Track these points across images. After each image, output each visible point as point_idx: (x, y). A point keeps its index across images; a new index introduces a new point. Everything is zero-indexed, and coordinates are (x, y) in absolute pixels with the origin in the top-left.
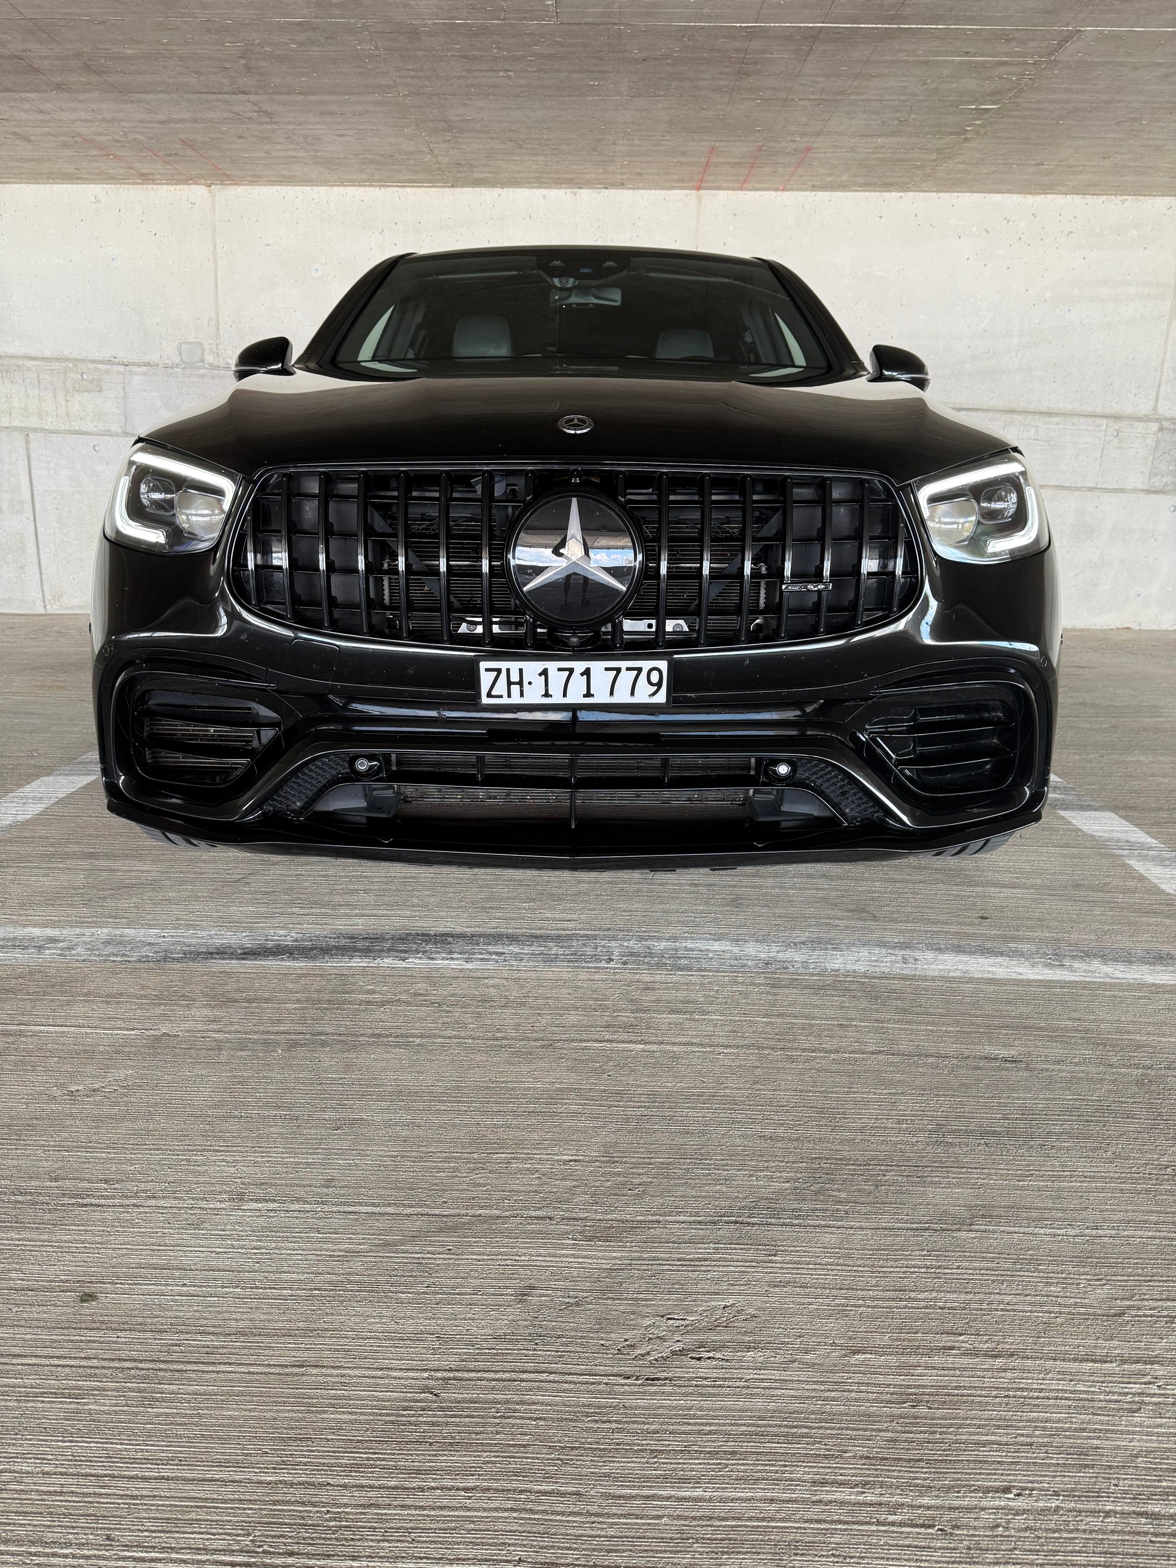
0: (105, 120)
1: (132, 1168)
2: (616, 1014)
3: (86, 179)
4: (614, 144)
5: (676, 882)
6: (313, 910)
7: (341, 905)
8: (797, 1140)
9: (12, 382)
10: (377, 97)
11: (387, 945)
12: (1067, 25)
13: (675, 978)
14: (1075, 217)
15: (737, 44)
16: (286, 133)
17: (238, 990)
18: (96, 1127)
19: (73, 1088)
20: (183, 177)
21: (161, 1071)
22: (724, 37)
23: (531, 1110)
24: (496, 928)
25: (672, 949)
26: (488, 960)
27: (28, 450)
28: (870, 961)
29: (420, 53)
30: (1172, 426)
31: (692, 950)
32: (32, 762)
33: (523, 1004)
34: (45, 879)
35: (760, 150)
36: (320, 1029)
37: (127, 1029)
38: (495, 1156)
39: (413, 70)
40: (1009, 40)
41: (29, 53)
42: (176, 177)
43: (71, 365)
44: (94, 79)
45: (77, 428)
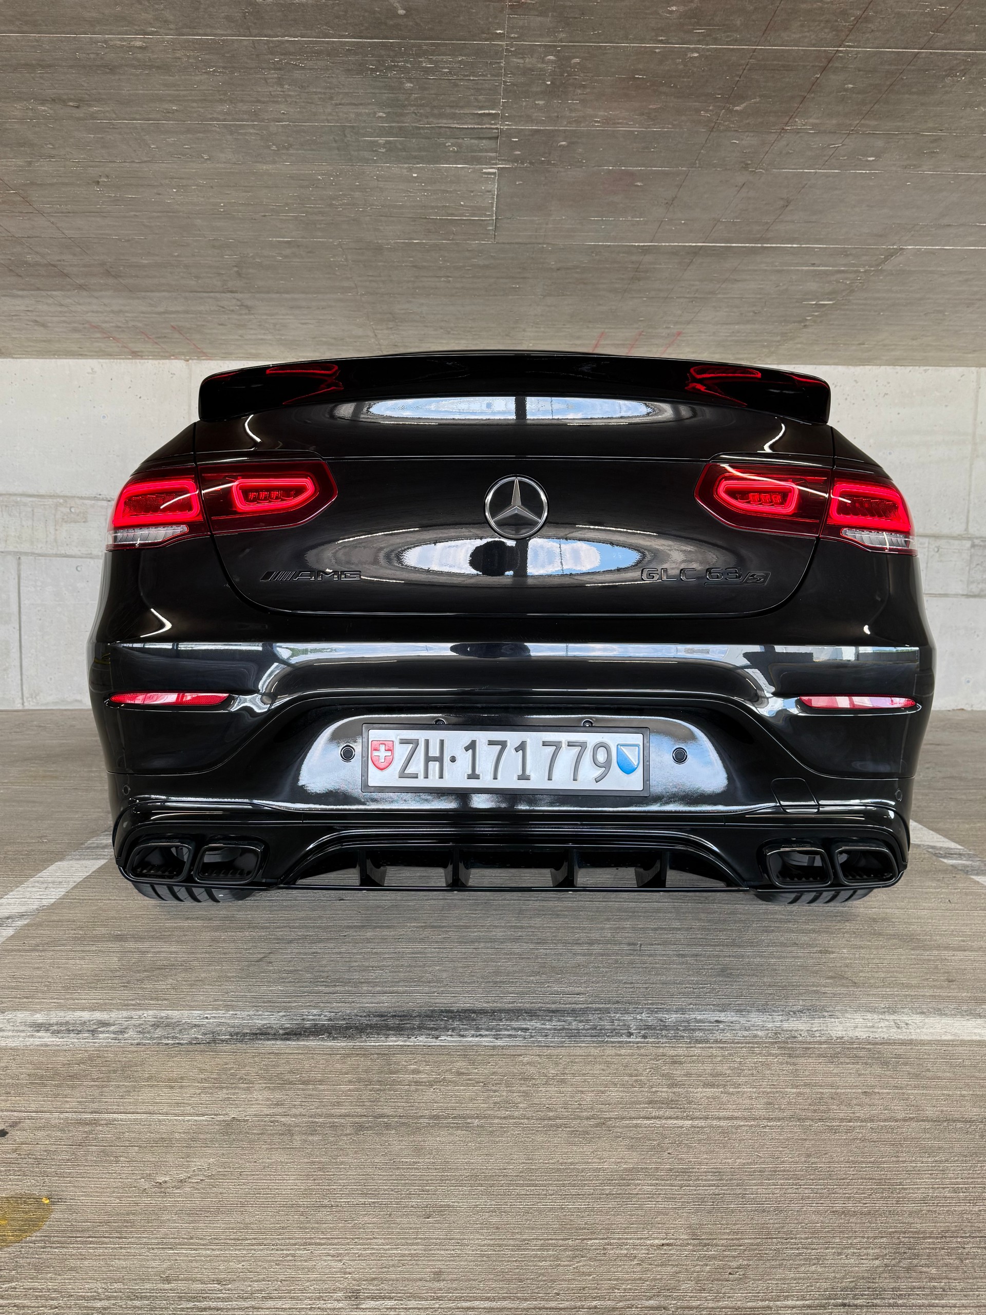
0: (112, 312)
1: (240, 1266)
2: (654, 1089)
3: (86, 355)
4: (524, 330)
5: (664, 953)
6: (338, 988)
7: (362, 983)
8: (869, 1213)
9: (10, 515)
10: (339, 296)
11: (417, 1023)
12: (893, 245)
13: (697, 1052)
14: (889, 383)
15: (634, 258)
16: (260, 322)
17: (291, 1072)
18: (192, 1222)
19: (161, 1179)
20: (167, 354)
21: (241, 1159)
22: (624, 253)
23: (607, 1192)
24: (513, 1003)
25: (683, 1021)
26: (515, 1036)
27: (19, 570)
28: (866, 1027)
29: (380, 264)
30: (982, 543)
31: (701, 1021)
32: (43, 847)
33: (563, 1081)
34: (82, 962)
35: (640, 334)
36: (380, 1111)
37: (198, 1115)
38: (589, 1242)
39: (372, 276)
40: (847, 255)
41: (62, 263)
42: (162, 354)
43: (61, 501)
44: (111, 281)
45: (63, 552)
